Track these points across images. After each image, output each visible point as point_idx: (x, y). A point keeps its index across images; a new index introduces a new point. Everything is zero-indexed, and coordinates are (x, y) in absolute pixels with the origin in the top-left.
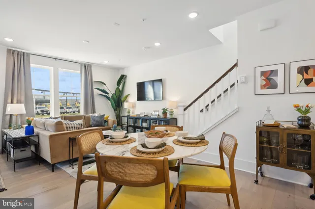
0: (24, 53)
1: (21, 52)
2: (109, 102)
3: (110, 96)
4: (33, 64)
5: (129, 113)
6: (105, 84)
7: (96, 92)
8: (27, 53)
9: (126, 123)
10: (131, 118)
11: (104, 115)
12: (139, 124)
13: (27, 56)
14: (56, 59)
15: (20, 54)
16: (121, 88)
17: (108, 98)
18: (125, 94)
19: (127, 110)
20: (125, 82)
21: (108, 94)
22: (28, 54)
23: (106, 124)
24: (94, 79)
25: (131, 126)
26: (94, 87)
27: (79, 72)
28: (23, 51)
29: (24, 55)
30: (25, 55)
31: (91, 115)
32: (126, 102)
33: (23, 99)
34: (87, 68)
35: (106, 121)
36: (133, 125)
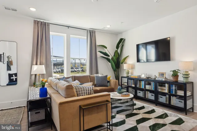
0: (45, 23)
1: (43, 22)
2: (110, 64)
3: (110, 58)
4: (52, 32)
5: (128, 74)
6: (106, 48)
7: (99, 54)
8: (47, 23)
9: (126, 84)
10: (131, 79)
11: (107, 76)
12: (140, 85)
13: (48, 25)
14: (68, 27)
15: (42, 24)
16: (119, 51)
17: (109, 60)
18: (124, 56)
19: (127, 71)
20: (123, 46)
21: (109, 56)
22: (49, 24)
23: (108, 84)
24: (98, 44)
25: (131, 87)
26: (97, 51)
27: (86, 37)
28: (45, 21)
29: (45, 25)
30: (47, 24)
31: (95, 75)
32: (125, 63)
33: (44, 61)
34: (92, 34)
35: (108, 82)
36: (134, 86)
